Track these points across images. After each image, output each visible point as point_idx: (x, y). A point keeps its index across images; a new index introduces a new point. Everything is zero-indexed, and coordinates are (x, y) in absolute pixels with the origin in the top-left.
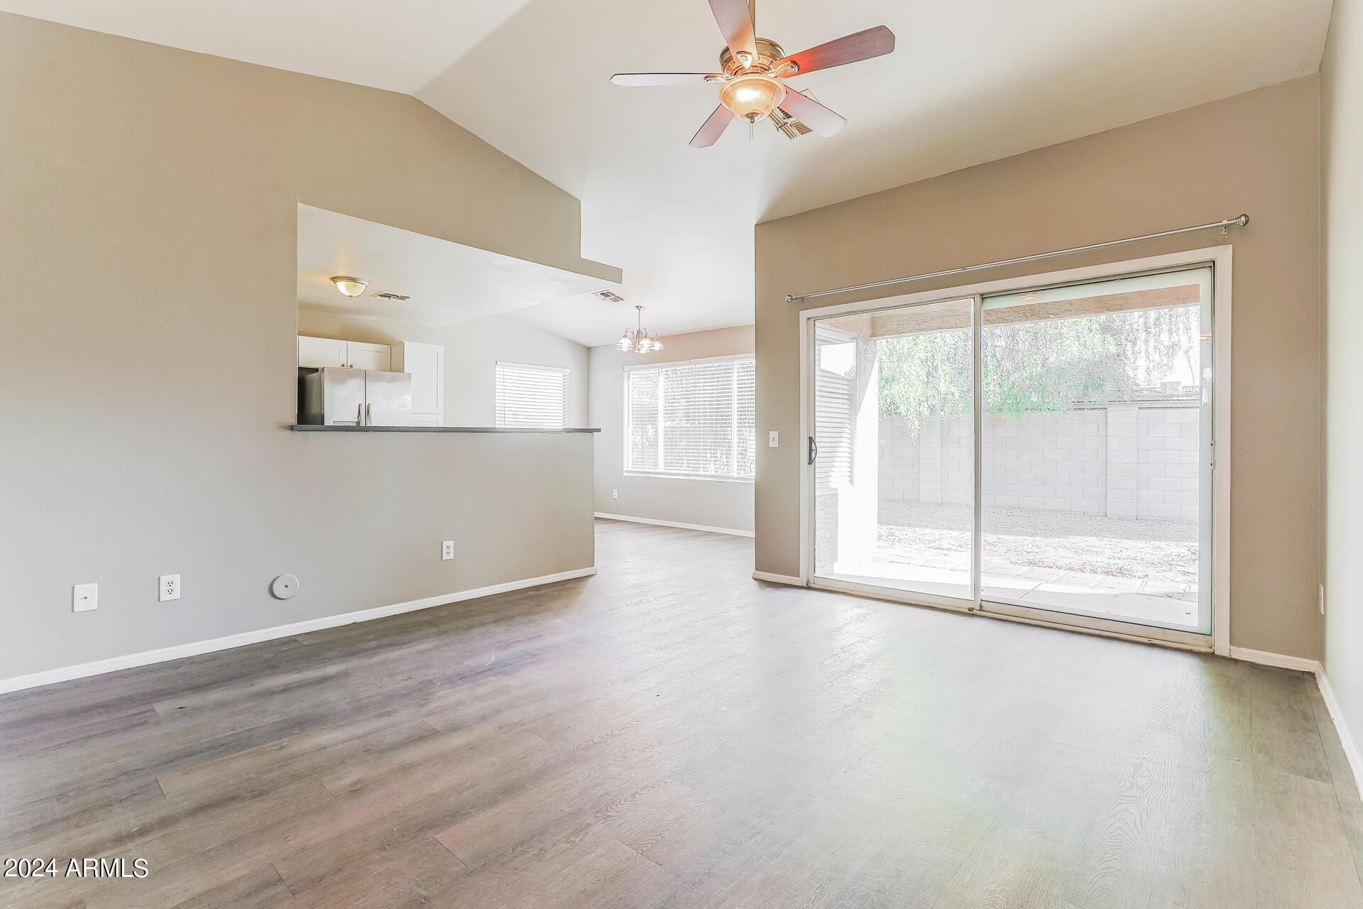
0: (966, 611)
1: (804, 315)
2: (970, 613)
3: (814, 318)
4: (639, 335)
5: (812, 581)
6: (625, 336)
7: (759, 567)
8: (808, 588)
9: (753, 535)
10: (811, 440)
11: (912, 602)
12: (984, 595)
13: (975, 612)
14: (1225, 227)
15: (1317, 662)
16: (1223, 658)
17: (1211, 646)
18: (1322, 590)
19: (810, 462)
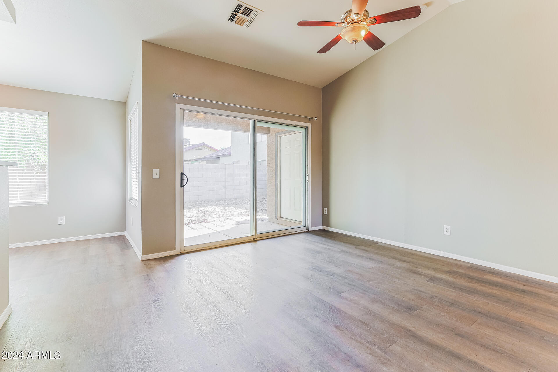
0: (253, 240)
1: (178, 106)
2: (255, 241)
3: (184, 109)
5: (183, 250)
7: (144, 252)
8: (182, 254)
10: (182, 174)
13: (256, 239)
14: (310, 119)
15: (322, 226)
16: (310, 231)
17: (307, 229)
18: (325, 209)
19: (182, 186)
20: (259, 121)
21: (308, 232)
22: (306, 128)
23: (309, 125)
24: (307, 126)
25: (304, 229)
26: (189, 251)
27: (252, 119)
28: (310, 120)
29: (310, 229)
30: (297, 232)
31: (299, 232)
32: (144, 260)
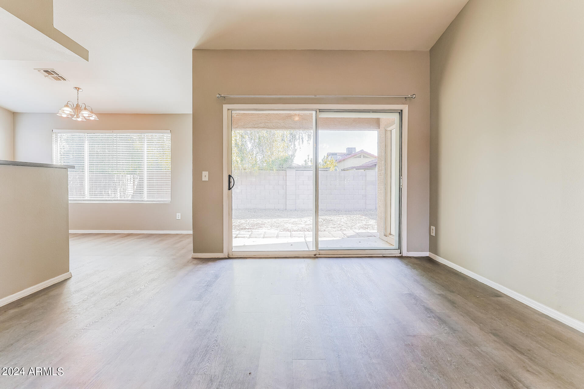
0: (313, 256)
1: (226, 107)
2: (315, 257)
3: (232, 109)
4: (77, 108)
5: (230, 254)
6: (67, 106)
7: (195, 251)
8: (229, 258)
9: (191, 232)
10: (230, 176)
11: (287, 256)
12: (320, 246)
13: (317, 256)
14: (406, 98)
15: (428, 253)
16: (405, 257)
17: (400, 253)
18: (433, 228)
19: (230, 189)
20: (321, 111)
21: (401, 257)
22: (401, 112)
23: (405, 108)
24: (401, 109)
25: (397, 253)
26: (237, 256)
27: (312, 110)
28: (406, 100)
29: (405, 253)
30: (381, 255)
31: (384, 255)
32: (194, 257)
